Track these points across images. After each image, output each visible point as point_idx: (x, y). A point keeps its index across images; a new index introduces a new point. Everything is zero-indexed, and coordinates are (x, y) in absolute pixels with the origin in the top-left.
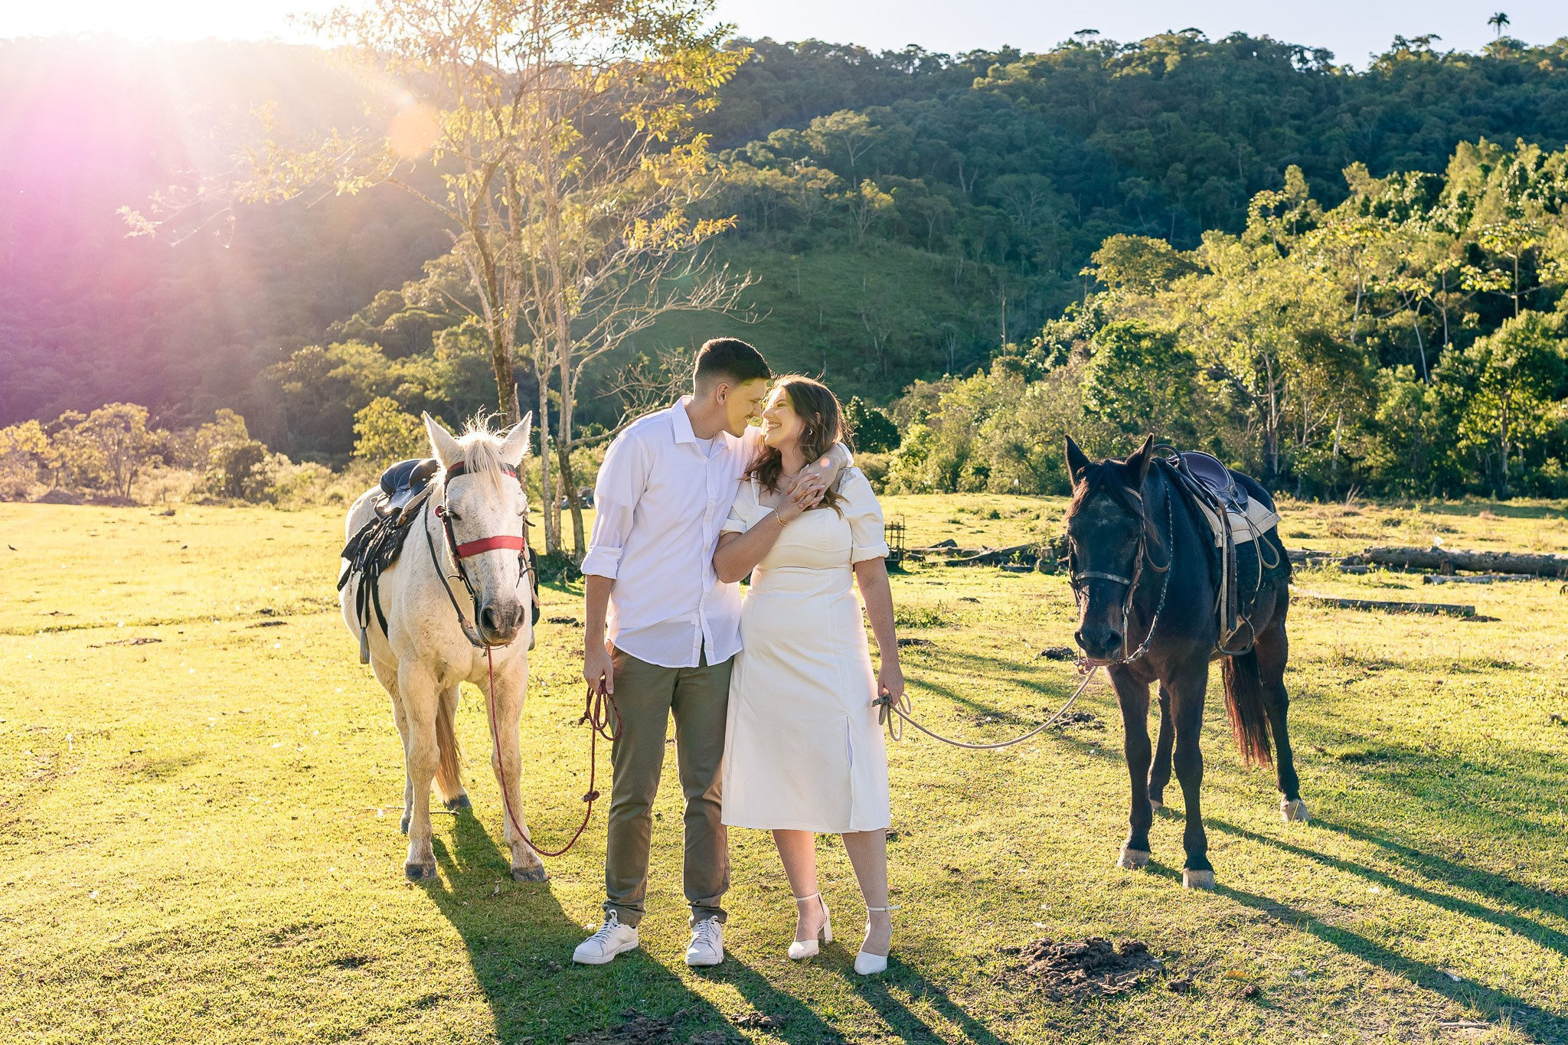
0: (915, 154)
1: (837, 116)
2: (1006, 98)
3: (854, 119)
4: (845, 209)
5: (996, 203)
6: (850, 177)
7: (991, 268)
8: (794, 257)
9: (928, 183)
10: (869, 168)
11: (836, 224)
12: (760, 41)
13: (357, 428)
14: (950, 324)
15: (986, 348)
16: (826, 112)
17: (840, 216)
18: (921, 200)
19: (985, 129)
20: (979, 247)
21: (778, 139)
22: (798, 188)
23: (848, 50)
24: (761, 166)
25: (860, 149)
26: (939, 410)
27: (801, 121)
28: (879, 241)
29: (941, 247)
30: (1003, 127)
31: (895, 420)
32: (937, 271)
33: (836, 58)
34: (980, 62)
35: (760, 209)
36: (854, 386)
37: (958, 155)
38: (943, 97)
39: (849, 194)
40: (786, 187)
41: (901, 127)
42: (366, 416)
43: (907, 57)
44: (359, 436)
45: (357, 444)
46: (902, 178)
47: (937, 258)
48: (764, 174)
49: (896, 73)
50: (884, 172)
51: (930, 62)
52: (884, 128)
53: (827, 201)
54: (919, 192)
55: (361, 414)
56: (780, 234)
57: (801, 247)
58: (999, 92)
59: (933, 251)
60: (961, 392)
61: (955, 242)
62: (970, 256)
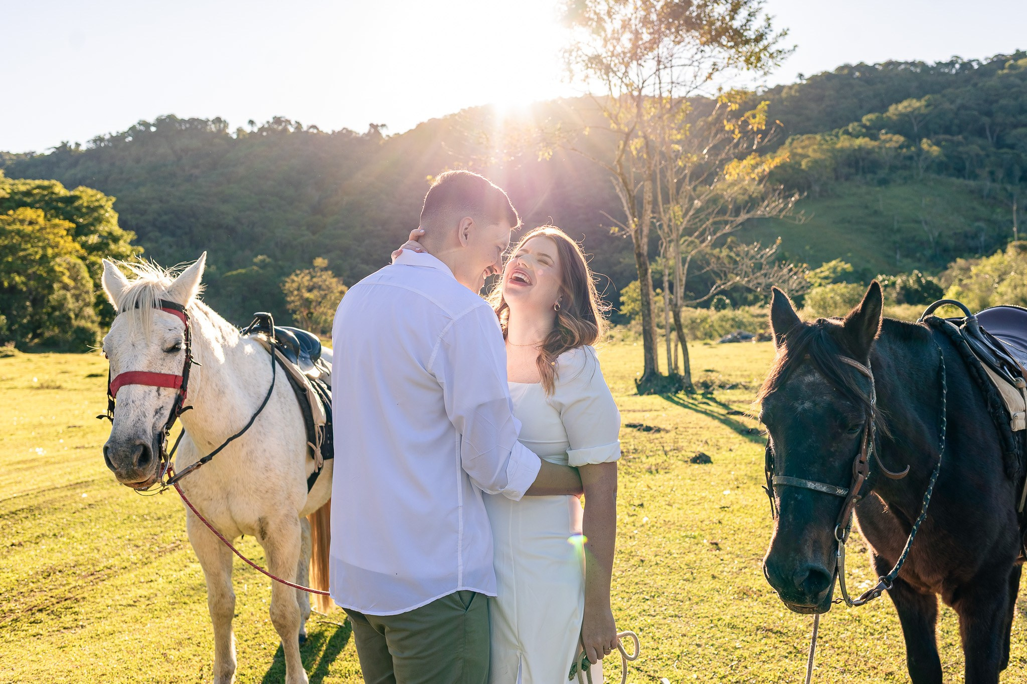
0: (956, 121)
1: (905, 103)
2: (1018, 81)
3: (916, 104)
4: (911, 158)
5: (1012, 147)
6: (913, 138)
7: (1009, 187)
8: (878, 189)
9: (965, 138)
10: (927, 132)
11: (905, 167)
12: (858, 65)
13: (622, 299)
14: (981, 224)
15: (1006, 237)
16: (899, 101)
17: (908, 163)
18: (961, 149)
19: (1003, 102)
20: (1000, 174)
21: (869, 120)
22: (880, 148)
23: (913, 64)
24: (857, 137)
25: (920, 122)
26: (970, 277)
27: (884, 108)
28: (933, 176)
29: (975, 177)
30: (1016, 99)
31: (942, 285)
32: (972, 192)
33: (905, 69)
34: (999, 61)
35: (857, 162)
36: (917, 264)
37: (986, 120)
38: (975, 85)
39: (913, 149)
40: (873, 148)
41: (947, 106)
42: (627, 292)
43: (952, 64)
44: (623, 304)
45: (622, 307)
46: (948, 137)
47: (972, 183)
48: (860, 142)
49: (944, 74)
50: (936, 133)
51: (966, 65)
52: (936, 107)
53: (899, 154)
54: (959, 144)
55: (623, 291)
56: (869, 176)
57: (883, 182)
58: (1012, 79)
59: (969, 178)
60: (987, 266)
61: (984, 173)
62: (994, 181)
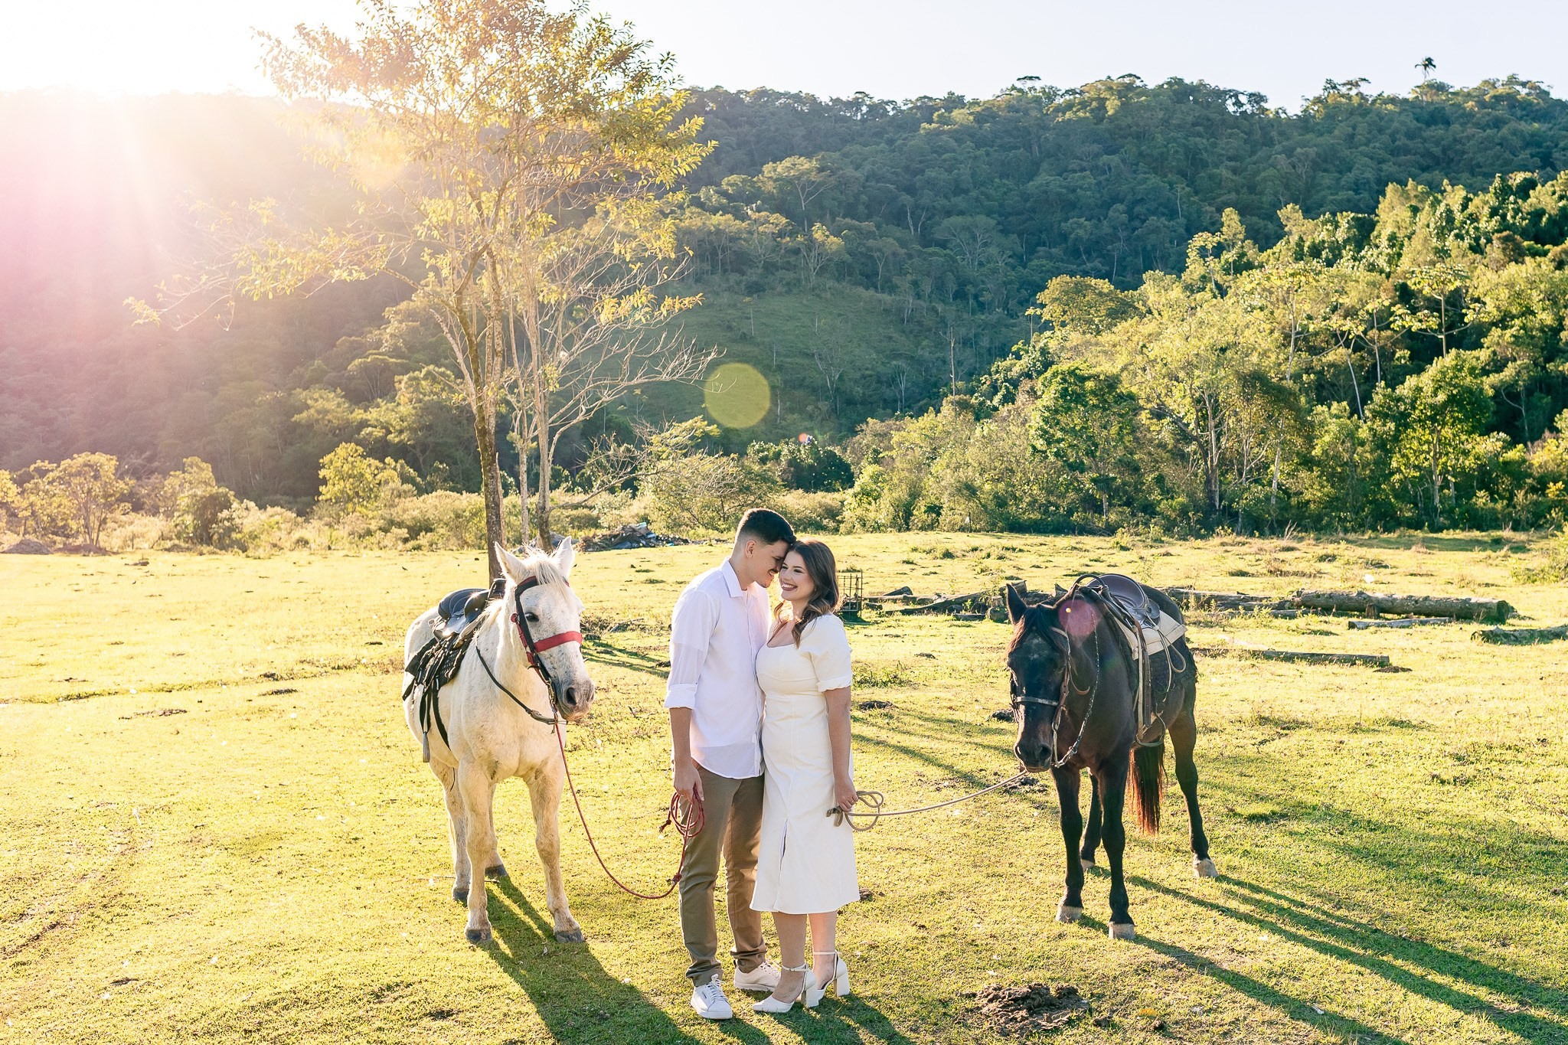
0: (864, 198)
1: (787, 162)
2: (953, 144)
3: (805, 164)
4: (796, 252)
5: (943, 245)
6: (800, 221)
7: (940, 308)
8: (748, 299)
9: (878, 227)
10: (821, 211)
11: (788, 267)
12: (712, 90)
13: (322, 473)
14: (901, 363)
15: (936, 385)
16: (777, 159)
17: (792, 259)
18: (871, 243)
19: (931, 173)
20: (927, 287)
21: (731, 185)
22: (751, 233)
23: (797, 97)
24: (714, 211)
25: (810, 194)
26: (891, 448)
27: (753, 166)
28: (830, 283)
29: (892, 289)
30: (949, 171)
31: (848, 458)
32: (887, 311)
33: (786, 106)
34: (926, 108)
35: (714, 253)
36: (807, 424)
37: (906, 199)
38: (891, 142)
39: (800, 239)
40: (739, 231)
41: (849, 171)
42: (331, 462)
43: (855, 104)
44: (324, 481)
45: (322, 489)
46: (852, 222)
47: (886, 297)
48: (718, 219)
49: (845, 119)
50: (834, 215)
51: (877, 109)
52: (833, 173)
53: (779, 245)
54: (870, 235)
55: (326, 459)
56: (734, 277)
57: (755, 289)
58: (945, 137)
59: (883, 292)
60: (913, 431)
61: (904, 283)
62: (918, 296)
